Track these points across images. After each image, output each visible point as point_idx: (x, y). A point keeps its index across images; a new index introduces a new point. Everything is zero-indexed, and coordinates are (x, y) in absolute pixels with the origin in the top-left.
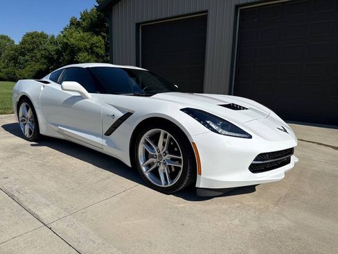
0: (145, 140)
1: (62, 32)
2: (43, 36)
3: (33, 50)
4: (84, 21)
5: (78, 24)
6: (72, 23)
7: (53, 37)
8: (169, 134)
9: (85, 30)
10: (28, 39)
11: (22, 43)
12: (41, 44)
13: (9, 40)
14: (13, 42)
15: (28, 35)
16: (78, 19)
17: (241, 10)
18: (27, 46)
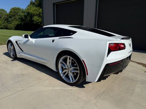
1: (27, 7)
2: (19, 9)
3: (15, 15)
4: (36, 2)
5: (34, 4)
6: (31, 3)
7: (23, 9)
9: (37, 6)
10: (13, 10)
11: (10, 12)
12: (18, 13)
13: (5, 11)
14: (6, 12)
15: (12, 9)
16: (34, 1)
18: (12, 14)
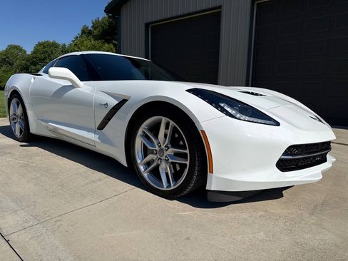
0: (144, 132)
1: (73, 41)
2: (54, 45)
3: (44, 59)
4: (95, 29)
5: (90, 33)
6: (83, 32)
7: (65, 45)
8: (172, 123)
9: (96, 38)
10: (40, 48)
11: (34, 53)
12: (52, 53)
13: (21, 50)
14: (25, 52)
15: (40, 44)
16: (90, 28)
17: (257, 4)
18: (39, 56)
